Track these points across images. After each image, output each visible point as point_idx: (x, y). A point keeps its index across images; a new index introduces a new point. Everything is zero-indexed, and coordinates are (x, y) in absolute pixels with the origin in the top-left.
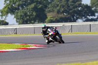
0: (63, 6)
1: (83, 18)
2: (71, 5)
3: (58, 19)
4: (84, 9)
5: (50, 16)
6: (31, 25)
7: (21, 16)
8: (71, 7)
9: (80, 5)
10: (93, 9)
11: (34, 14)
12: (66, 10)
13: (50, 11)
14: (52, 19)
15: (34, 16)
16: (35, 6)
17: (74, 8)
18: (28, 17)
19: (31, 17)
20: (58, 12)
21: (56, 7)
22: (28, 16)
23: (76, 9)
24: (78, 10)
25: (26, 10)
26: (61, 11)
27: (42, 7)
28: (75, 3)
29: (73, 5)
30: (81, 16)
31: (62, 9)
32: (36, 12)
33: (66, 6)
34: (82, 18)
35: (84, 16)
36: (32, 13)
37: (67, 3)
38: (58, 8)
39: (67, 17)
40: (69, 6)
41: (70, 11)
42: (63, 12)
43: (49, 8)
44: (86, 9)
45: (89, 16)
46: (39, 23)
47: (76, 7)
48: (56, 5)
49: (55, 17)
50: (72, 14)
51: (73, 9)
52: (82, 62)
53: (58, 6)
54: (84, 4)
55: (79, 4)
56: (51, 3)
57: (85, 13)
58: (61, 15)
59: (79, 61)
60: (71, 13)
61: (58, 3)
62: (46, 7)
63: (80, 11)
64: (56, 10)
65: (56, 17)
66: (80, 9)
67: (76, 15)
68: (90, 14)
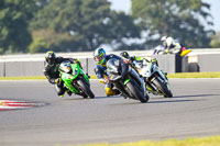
0: (69, 16)
1: (114, 41)
2: (86, 13)
3: (57, 44)
4: (114, 22)
5: (38, 38)
8: (86, 18)
9: (107, 13)
10: (136, 22)
11: (5, 32)
12: (74, 25)
13: (38, 27)
14: (43, 44)
15: (4, 38)
16: (7, 15)
17: (93, 19)
20: (58, 29)
21: (52, 18)
23: (96, 23)
24: (102, 24)
26: (64, 27)
27: (21, 17)
28: (96, 8)
29: (90, 13)
30: (108, 37)
31: (67, 23)
32: (9, 27)
33: (76, 15)
34: (110, 43)
35: (115, 38)
37: (78, 9)
38: (57, 19)
39: (77, 39)
40: (80, 16)
41: (85, 27)
42: (68, 29)
43: (36, 20)
44: (119, 23)
45: (128, 37)
46: (14, 52)
47: (98, 17)
48: (52, 14)
49: (50, 39)
50: (89, 33)
51: (91, 23)
53: (57, 14)
54: (115, 12)
55: (105, 11)
56: (42, 7)
57: (117, 31)
58: (64, 37)
59: (106, 140)
60: (86, 31)
61: (58, 8)
62: (30, 17)
63: (108, 27)
64: (52, 24)
65: (53, 41)
66: (106, 21)
67: (96, 35)
68: (128, 34)
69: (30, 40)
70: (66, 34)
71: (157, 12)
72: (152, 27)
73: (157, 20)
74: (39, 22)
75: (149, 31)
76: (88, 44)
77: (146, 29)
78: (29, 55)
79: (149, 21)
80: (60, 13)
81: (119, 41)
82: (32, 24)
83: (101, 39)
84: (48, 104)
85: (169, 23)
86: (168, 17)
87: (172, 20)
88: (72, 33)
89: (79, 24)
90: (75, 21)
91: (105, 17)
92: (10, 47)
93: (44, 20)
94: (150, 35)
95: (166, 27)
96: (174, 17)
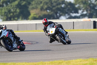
0: (47, 3)
1: (67, 15)
2: (54, 2)
3: (41, 16)
4: (67, 6)
5: (33, 13)
6: (15, 21)
7: (5, 13)
8: (54, 4)
9: (63, 2)
11: (18, 10)
12: (49, 7)
13: (33, 8)
14: (35, 16)
15: (18, 13)
16: (19, 3)
17: (57, 5)
18: (12, 14)
19: (15, 14)
20: (42, 9)
21: (39, 4)
22: (12, 12)
23: (59, 6)
25: (10, 7)
26: (44, 8)
27: (25, 4)
29: (56, 2)
30: (64, 13)
31: (46, 6)
32: (20, 8)
33: (50, 3)
34: (65, 15)
35: (67, 13)
36: (16, 10)
38: (42, 5)
39: (50, 14)
40: (52, 3)
41: (54, 8)
42: (46, 9)
43: (32, 5)
44: (69, 6)
45: (73, 13)
47: (60, 4)
48: (39, 2)
49: (38, 14)
50: (55, 11)
51: (57, 7)
52: (65, 59)
53: (41, 2)
57: (68, 10)
58: (44, 13)
62: (29, 4)
63: (64, 8)
64: (39, 7)
65: (40, 14)
66: (63, 6)
67: (59, 12)
68: (73, 12)
69: (29, 14)
70: (46, 11)
71: (85, 2)
72: (83, 8)
73: (85, 5)
74: (33, 6)
75: (82, 10)
76: (55, 16)
77: (80, 9)
78: (29, 21)
79: (82, 6)
80: (43, 2)
81: (69, 15)
82: (30, 7)
83: (61, 14)
84: (37, 43)
85: (90, 7)
86: (90, 4)
87: (92, 5)
88: (48, 11)
89: (51, 7)
90: (50, 6)
91: (63, 4)
92: (21, 17)
93: (36, 5)
94: (82, 12)
95: (89, 9)
96: (93, 4)
